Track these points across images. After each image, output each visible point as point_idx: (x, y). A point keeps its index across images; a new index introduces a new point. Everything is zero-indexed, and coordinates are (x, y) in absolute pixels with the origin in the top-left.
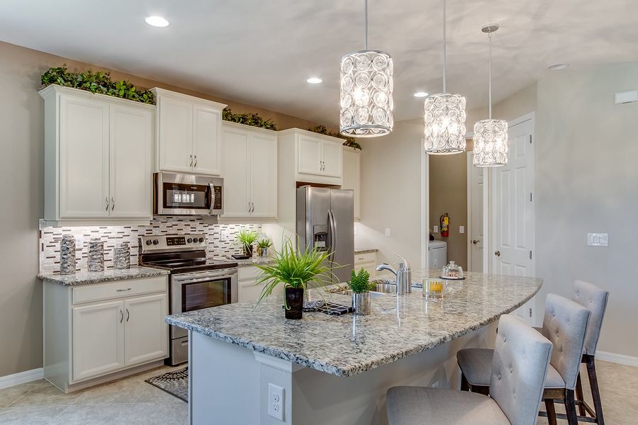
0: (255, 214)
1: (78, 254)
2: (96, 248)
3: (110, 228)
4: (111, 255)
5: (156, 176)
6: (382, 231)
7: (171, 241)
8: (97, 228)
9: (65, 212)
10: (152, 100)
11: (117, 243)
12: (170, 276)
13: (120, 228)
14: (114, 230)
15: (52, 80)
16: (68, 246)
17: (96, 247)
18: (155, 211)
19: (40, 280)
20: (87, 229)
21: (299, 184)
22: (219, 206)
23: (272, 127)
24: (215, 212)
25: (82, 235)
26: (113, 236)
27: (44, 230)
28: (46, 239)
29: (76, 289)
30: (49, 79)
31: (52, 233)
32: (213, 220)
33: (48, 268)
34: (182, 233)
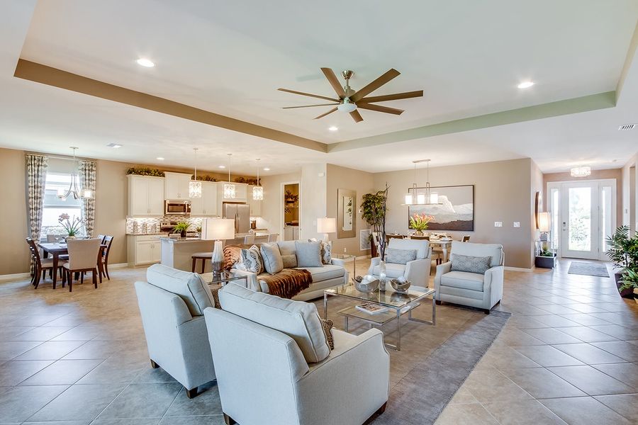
1: (139, 227)
3: (150, 219)
4: (150, 228)
5: (165, 201)
6: (268, 221)
7: (172, 224)
8: (145, 219)
10: (164, 176)
11: (152, 224)
13: (153, 219)
14: (151, 219)
15: (131, 173)
16: (135, 225)
17: (144, 226)
18: (165, 213)
19: (127, 235)
20: (142, 219)
22: (189, 211)
23: (215, 181)
24: (188, 213)
25: (140, 221)
26: (151, 221)
27: (128, 219)
28: (128, 222)
30: (130, 172)
31: (130, 220)
32: (188, 216)
33: (129, 231)
34: (177, 221)
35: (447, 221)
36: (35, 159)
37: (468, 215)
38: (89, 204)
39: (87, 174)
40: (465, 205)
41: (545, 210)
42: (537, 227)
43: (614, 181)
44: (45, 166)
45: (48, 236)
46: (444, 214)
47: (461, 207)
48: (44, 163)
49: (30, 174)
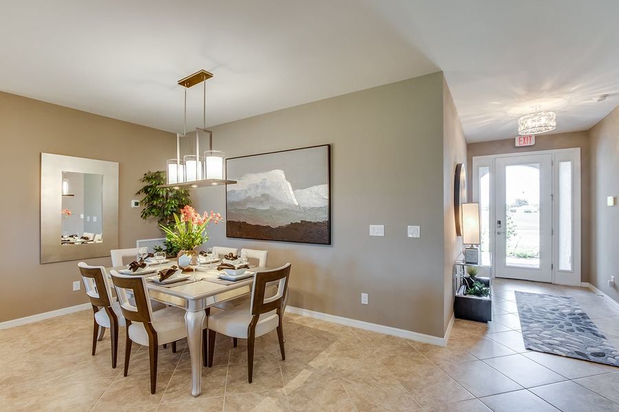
35: (284, 222)
37: (319, 209)
40: (315, 188)
41: (470, 200)
42: (458, 233)
43: (577, 152)
46: (279, 208)
47: (307, 191)
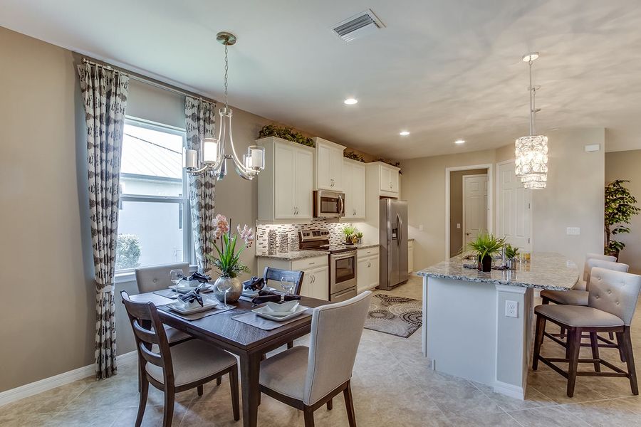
0: (356, 216)
2: (284, 238)
3: (286, 225)
5: (315, 193)
6: (417, 227)
7: (314, 234)
8: (280, 226)
9: (278, 216)
10: (314, 145)
12: (329, 255)
13: (290, 225)
14: (288, 226)
18: (315, 215)
19: (257, 257)
20: (283, 226)
21: (381, 197)
22: (343, 210)
24: (342, 215)
26: (287, 230)
27: (258, 227)
28: (259, 232)
29: (293, 262)
31: (262, 229)
33: (260, 250)
34: (317, 228)
36: (101, 76)
38: (206, 196)
39: (202, 128)
44: (124, 98)
45: (137, 272)
48: (122, 90)
49: (90, 111)
